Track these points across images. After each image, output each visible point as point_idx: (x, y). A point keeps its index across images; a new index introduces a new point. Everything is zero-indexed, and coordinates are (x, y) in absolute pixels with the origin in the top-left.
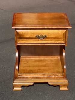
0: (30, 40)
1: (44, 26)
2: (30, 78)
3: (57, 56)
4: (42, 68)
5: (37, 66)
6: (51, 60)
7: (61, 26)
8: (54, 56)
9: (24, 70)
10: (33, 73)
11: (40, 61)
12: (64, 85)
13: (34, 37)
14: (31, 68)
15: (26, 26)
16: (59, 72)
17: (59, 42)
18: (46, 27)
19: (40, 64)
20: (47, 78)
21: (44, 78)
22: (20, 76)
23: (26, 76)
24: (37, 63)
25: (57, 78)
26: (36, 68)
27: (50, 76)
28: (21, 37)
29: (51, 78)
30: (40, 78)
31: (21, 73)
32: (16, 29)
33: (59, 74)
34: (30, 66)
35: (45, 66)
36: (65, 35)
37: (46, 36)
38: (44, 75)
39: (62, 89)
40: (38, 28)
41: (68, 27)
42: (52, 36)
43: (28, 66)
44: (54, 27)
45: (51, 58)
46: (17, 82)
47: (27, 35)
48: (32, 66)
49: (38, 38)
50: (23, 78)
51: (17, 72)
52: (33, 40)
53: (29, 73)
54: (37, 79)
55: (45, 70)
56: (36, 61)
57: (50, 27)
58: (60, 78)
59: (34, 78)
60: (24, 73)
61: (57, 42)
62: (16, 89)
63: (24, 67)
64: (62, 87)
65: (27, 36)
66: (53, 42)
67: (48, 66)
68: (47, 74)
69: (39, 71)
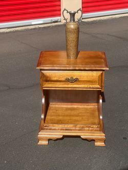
0: (58, 83)
1: (75, 67)
2: (59, 129)
3: (94, 104)
4: (74, 118)
5: (67, 116)
7: (95, 67)
9: (51, 120)
10: (62, 123)
11: (72, 109)
12: (100, 140)
13: (63, 79)
14: (61, 118)
15: (53, 67)
16: (94, 124)
17: (94, 86)
18: (77, 68)
19: (73, 113)
20: (79, 130)
21: (76, 130)
22: (46, 126)
23: (54, 126)
24: (69, 112)
25: (92, 130)
26: (67, 118)
27: (83, 127)
28: (48, 80)
29: (84, 130)
30: (71, 130)
31: (48, 123)
32: (41, 70)
33: (94, 126)
34: (59, 116)
35: (77, 116)
36: (101, 78)
37: (77, 79)
38: (75, 126)
40: (68, 68)
41: (104, 69)
42: (85, 79)
43: (56, 116)
44: (87, 69)
46: (43, 134)
47: (54, 77)
48: (62, 116)
49: (67, 81)
50: (50, 129)
51: (43, 122)
52: (62, 83)
53: (57, 123)
54: (67, 131)
55: (77, 121)
56: (67, 109)
57: (82, 68)
58: (96, 130)
59: (63, 130)
60: (51, 123)
61: (91, 86)
62: (41, 142)
63: (51, 116)
64: (97, 142)
65: (55, 79)
66: (86, 86)
67: (82, 116)
68: (79, 126)
69: (70, 121)
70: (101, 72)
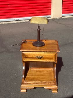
0: (32, 59)
2: (32, 83)
3: (51, 68)
4: (41, 77)
5: (37, 75)
6: (47, 71)
7: (52, 50)
8: (49, 68)
9: (28, 78)
10: (34, 80)
11: (40, 71)
12: (54, 89)
13: (35, 57)
14: (33, 77)
15: (29, 50)
16: (51, 80)
17: (51, 61)
18: (42, 51)
19: (40, 73)
21: (41, 84)
22: (25, 82)
24: (38, 73)
25: (50, 84)
26: (36, 77)
27: (45, 82)
28: (26, 57)
29: (46, 84)
30: (39, 84)
31: (26, 80)
32: (22, 51)
33: (52, 82)
34: (32, 75)
35: (42, 75)
36: (55, 56)
37: (42, 57)
38: (41, 82)
39: (53, 92)
40: (37, 51)
41: (57, 51)
42: (47, 57)
43: (31, 75)
44: (48, 51)
45: (47, 70)
46: (23, 86)
47: (30, 56)
48: (34, 75)
49: (37, 58)
50: (28, 83)
51: (23, 79)
52: (34, 59)
53: (31, 80)
54: (37, 85)
56: (37, 71)
57: (45, 51)
58: (52, 84)
59: (35, 84)
60: (28, 80)
62: (22, 91)
63: (28, 75)
66: (47, 61)
67: (45, 75)
68: (43, 81)
69: (38, 79)
70: (56, 53)
